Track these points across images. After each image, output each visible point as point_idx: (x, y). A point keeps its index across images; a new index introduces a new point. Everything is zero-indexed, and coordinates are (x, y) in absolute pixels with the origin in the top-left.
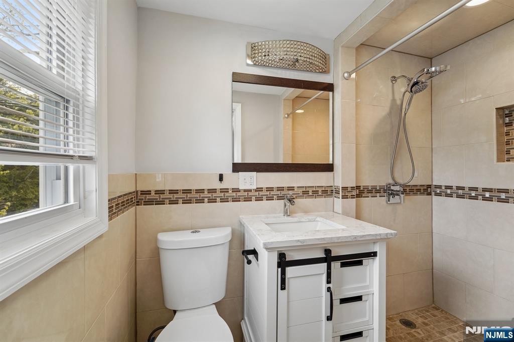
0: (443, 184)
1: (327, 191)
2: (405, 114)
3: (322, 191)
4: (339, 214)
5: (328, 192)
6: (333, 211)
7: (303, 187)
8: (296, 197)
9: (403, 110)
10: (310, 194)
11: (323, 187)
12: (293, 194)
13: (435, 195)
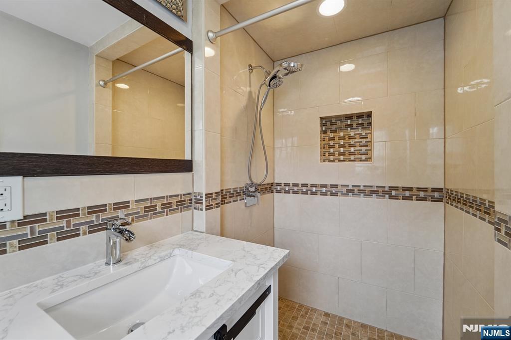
0: (283, 182)
1: (184, 201)
2: (261, 109)
3: (177, 202)
4: (203, 233)
5: (185, 203)
6: (192, 230)
7: (147, 200)
8: (133, 220)
9: (260, 104)
10: (159, 210)
11: (178, 195)
12: (126, 215)
13: (276, 192)
